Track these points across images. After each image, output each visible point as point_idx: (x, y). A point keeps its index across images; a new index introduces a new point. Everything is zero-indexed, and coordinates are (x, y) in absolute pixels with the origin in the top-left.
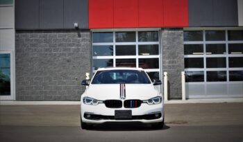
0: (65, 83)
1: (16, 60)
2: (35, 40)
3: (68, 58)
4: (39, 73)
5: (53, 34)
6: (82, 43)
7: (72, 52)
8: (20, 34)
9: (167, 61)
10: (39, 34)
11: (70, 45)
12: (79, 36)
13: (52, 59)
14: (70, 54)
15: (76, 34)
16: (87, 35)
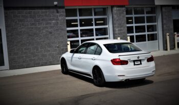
0: (49, 51)
1: (7, 34)
2: (22, 16)
3: (50, 30)
4: (28, 44)
5: (36, 11)
6: (60, 18)
7: (52, 25)
8: (8, 12)
9: (117, 29)
10: (25, 11)
11: (50, 20)
12: (58, 12)
13: (38, 32)
14: (51, 27)
15: (55, 10)
16: (63, 12)
